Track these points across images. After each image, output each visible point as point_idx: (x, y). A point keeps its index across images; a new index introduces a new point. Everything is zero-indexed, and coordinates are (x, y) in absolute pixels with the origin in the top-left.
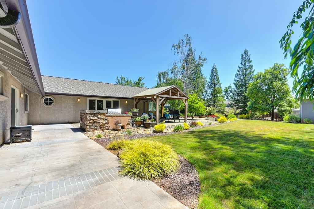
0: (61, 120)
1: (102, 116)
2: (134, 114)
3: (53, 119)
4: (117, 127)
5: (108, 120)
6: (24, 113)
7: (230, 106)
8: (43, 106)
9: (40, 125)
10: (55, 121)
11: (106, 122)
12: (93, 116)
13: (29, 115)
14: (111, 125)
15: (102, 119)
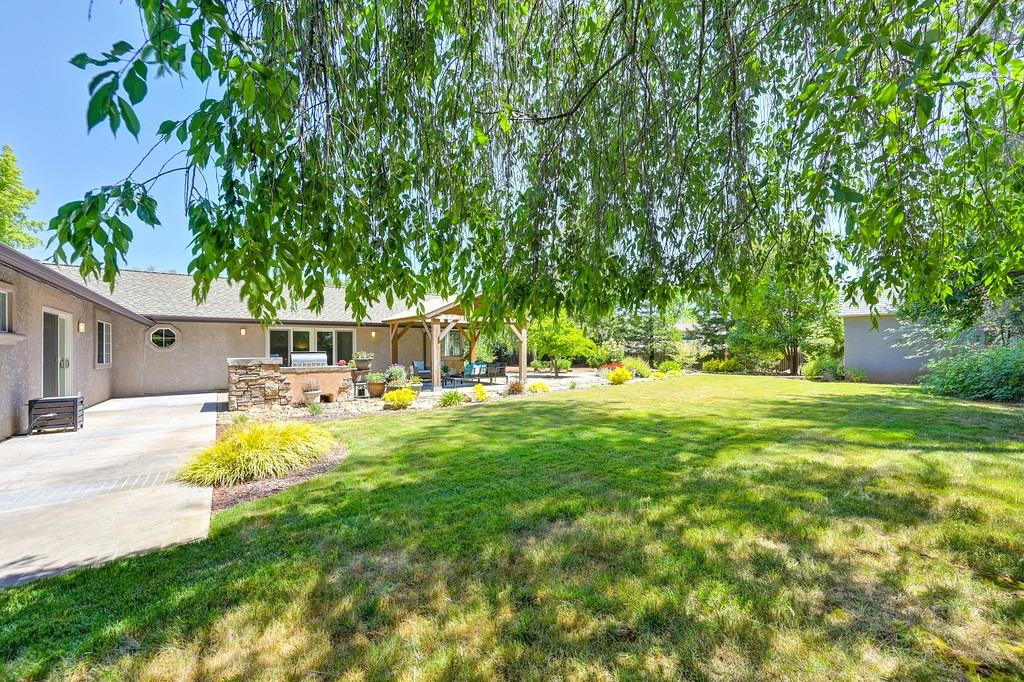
0: (196, 383)
1: (271, 373)
2: (361, 365)
3: (177, 383)
4: (307, 399)
5: (286, 381)
6: (94, 367)
7: (690, 336)
8: (151, 349)
9: (142, 396)
10: (182, 387)
11: (282, 385)
12: (247, 373)
13: (113, 373)
14: (294, 394)
15: (269, 378)
